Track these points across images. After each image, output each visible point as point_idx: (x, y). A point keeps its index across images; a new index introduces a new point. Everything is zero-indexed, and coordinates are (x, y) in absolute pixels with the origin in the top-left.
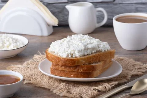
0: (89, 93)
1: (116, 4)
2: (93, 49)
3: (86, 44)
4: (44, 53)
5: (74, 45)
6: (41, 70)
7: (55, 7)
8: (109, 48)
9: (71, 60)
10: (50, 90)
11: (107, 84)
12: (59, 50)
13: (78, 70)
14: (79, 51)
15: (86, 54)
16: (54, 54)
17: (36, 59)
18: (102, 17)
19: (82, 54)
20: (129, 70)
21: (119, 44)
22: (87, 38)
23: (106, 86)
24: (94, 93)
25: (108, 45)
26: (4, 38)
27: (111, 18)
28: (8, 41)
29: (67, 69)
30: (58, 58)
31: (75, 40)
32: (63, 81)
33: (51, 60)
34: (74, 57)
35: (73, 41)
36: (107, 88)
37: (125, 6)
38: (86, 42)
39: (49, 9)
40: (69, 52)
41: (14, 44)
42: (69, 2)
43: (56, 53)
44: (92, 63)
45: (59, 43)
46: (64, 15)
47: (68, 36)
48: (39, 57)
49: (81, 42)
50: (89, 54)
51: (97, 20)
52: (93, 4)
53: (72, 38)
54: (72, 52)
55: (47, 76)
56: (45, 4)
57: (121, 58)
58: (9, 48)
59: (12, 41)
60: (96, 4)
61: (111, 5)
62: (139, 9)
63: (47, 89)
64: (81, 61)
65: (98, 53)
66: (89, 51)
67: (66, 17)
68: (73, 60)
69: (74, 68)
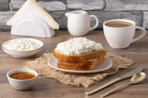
0: (88, 82)
1: (105, 12)
2: (90, 48)
3: (84, 45)
4: (51, 51)
5: (75, 46)
6: (50, 65)
7: (56, 14)
8: (102, 48)
9: (72, 57)
10: (57, 80)
11: (100, 75)
12: (64, 50)
13: (79, 64)
14: (79, 50)
15: (84, 52)
16: (60, 53)
17: (45, 56)
18: (94, 22)
19: (81, 52)
20: (117, 64)
21: (108, 44)
22: (85, 40)
23: (99, 77)
24: (91, 82)
25: (101, 46)
26: (25, 42)
27: (102, 23)
28: (28, 44)
29: (69, 64)
30: (63, 55)
31: (76, 42)
32: (67, 73)
33: (58, 58)
34: (75, 55)
35: (74, 43)
36: (100, 78)
37: (113, 13)
38: (84, 43)
39: (51, 16)
40: (71, 51)
41: (33, 46)
42: (67, 10)
43: (61, 52)
44: (89, 59)
45: (64, 44)
46: (63, 21)
47: (70, 39)
48: (48, 55)
49: (81, 44)
50: (87, 53)
51: (90, 24)
52: (87, 12)
53: (74, 40)
54: (74, 51)
55: (55, 69)
56: (48, 12)
57: (112, 55)
58: (29, 49)
59: (32, 43)
60: (89, 12)
61: (101, 12)
62: (124, 15)
63: (55, 79)
64: (80, 57)
65: (93, 52)
66: (86, 50)
67: (65, 22)
68: (74, 57)
69: (75, 63)
